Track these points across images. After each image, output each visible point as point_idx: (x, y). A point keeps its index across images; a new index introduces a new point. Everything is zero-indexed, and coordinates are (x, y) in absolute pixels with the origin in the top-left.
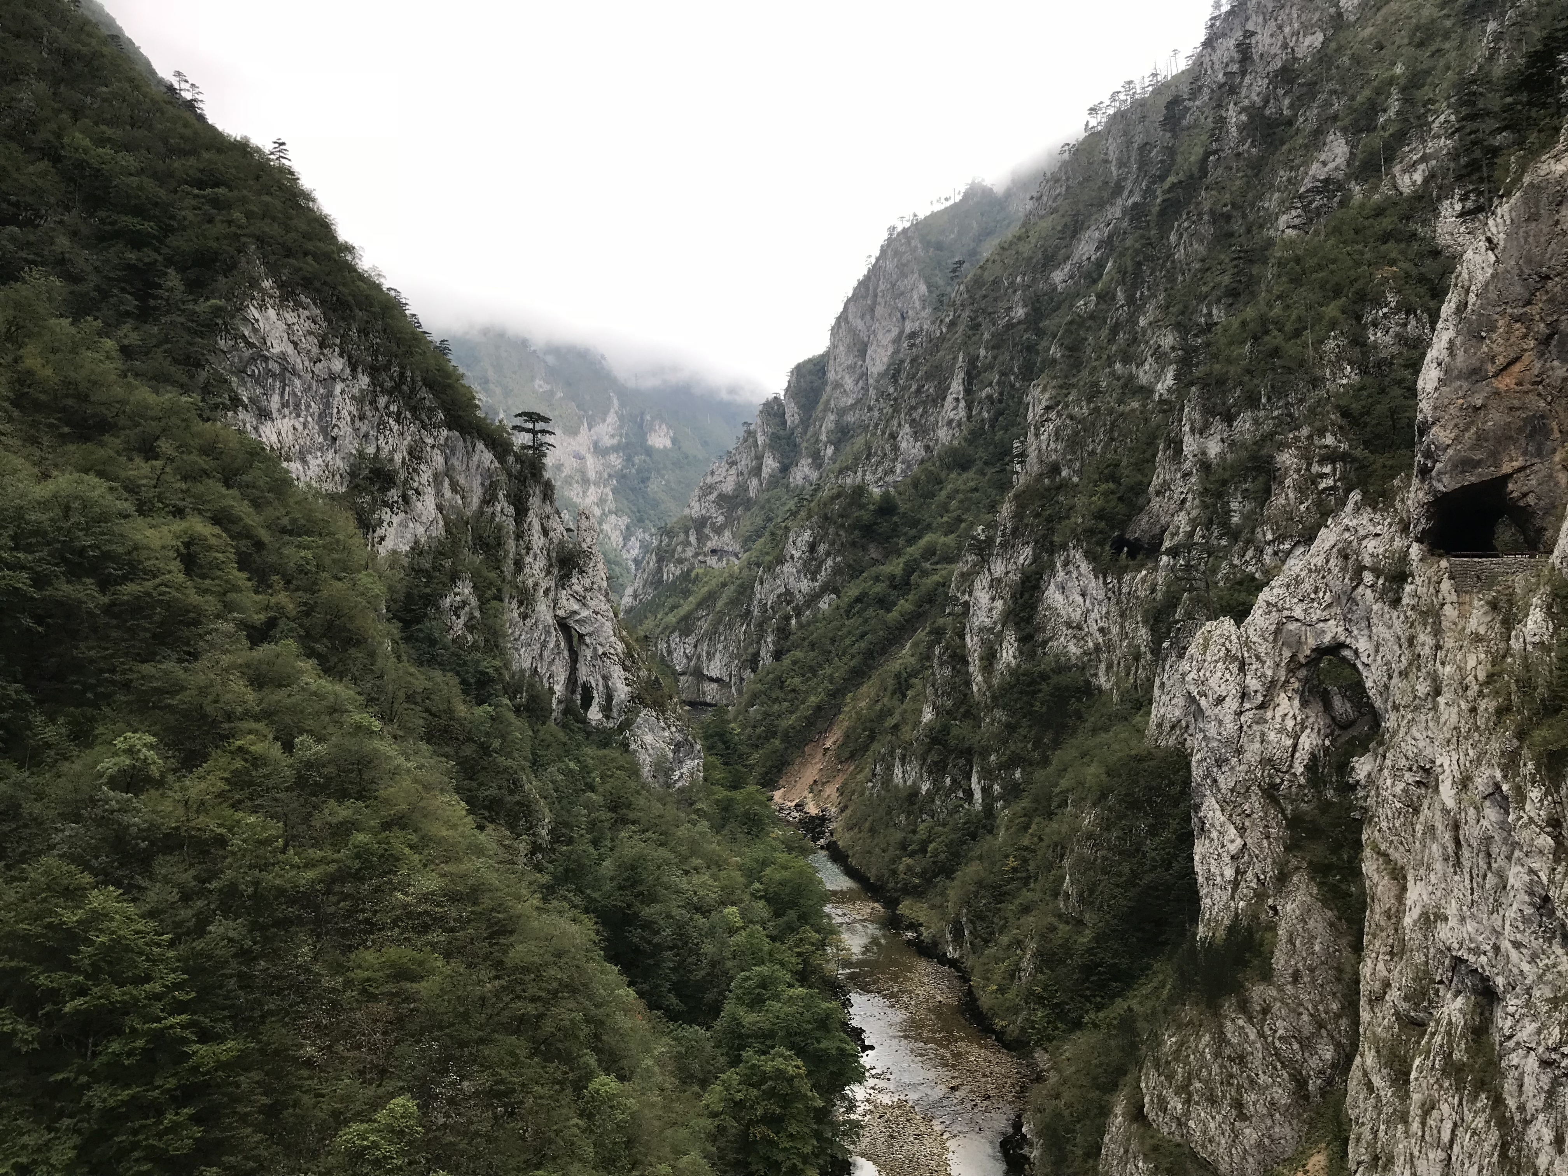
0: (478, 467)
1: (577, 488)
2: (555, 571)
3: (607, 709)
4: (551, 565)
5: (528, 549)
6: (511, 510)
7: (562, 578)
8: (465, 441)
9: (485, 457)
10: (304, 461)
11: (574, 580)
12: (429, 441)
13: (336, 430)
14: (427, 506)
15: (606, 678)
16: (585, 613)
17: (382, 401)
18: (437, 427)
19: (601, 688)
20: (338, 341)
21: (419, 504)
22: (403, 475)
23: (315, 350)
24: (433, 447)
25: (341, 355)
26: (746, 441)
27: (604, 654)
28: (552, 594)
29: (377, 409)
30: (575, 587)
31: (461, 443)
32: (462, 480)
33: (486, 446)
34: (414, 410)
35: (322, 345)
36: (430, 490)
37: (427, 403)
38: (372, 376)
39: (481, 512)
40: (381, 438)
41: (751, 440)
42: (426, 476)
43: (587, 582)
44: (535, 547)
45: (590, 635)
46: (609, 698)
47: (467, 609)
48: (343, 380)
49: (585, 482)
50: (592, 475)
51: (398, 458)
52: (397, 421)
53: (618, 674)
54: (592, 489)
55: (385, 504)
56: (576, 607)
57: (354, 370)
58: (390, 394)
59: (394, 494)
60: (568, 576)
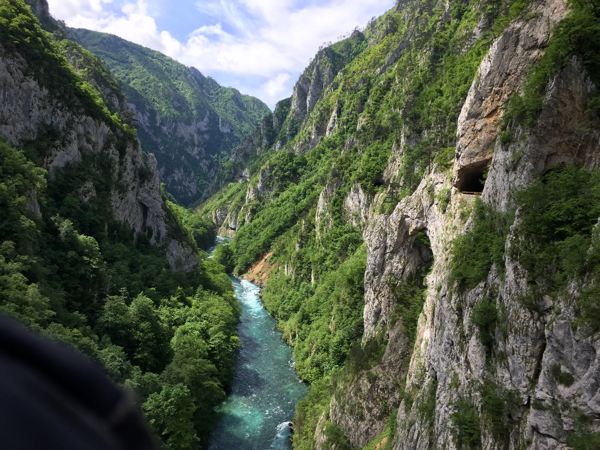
0: (101, 133)
1: (190, 148)
2: (138, 179)
3: (157, 238)
4: (136, 177)
5: (125, 169)
6: (117, 152)
7: (141, 183)
8: (95, 122)
9: (107, 129)
10: (14, 125)
11: (145, 184)
12: (76, 120)
13: (31, 113)
14: (74, 148)
15: (158, 226)
16: (150, 199)
17: (55, 101)
18: (82, 114)
19: (156, 230)
20: (33, 73)
21: (70, 147)
22: (63, 134)
23: (22, 76)
24: (78, 123)
25: (34, 80)
26: (256, 132)
27: (157, 216)
28: (135, 190)
29: (52, 105)
30: (146, 187)
31: (93, 122)
32: (93, 139)
33: (106, 124)
34: (69, 107)
35: (25, 75)
36: (76, 142)
37: (76, 104)
38: (49, 90)
39: (102, 152)
40: (53, 117)
41: (259, 131)
42: (74, 135)
43: (151, 185)
44: (128, 169)
45: (152, 207)
46: (159, 234)
47: (90, 193)
48: (35, 91)
49: (193, 145)
50: (196, 143)
51: (61, 126)
52: (61, 110)
53: (162, 224)
54: (196, 148)
55: (54, 146)
56: (146, 196)
57: (41, 87)
58: (59, 98)
59: (58, 142)
60: (143, 182)
